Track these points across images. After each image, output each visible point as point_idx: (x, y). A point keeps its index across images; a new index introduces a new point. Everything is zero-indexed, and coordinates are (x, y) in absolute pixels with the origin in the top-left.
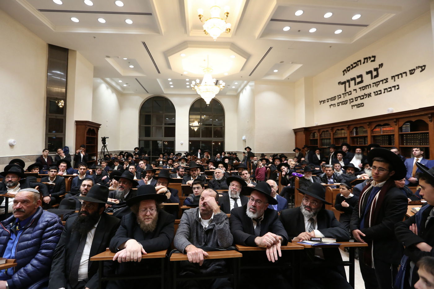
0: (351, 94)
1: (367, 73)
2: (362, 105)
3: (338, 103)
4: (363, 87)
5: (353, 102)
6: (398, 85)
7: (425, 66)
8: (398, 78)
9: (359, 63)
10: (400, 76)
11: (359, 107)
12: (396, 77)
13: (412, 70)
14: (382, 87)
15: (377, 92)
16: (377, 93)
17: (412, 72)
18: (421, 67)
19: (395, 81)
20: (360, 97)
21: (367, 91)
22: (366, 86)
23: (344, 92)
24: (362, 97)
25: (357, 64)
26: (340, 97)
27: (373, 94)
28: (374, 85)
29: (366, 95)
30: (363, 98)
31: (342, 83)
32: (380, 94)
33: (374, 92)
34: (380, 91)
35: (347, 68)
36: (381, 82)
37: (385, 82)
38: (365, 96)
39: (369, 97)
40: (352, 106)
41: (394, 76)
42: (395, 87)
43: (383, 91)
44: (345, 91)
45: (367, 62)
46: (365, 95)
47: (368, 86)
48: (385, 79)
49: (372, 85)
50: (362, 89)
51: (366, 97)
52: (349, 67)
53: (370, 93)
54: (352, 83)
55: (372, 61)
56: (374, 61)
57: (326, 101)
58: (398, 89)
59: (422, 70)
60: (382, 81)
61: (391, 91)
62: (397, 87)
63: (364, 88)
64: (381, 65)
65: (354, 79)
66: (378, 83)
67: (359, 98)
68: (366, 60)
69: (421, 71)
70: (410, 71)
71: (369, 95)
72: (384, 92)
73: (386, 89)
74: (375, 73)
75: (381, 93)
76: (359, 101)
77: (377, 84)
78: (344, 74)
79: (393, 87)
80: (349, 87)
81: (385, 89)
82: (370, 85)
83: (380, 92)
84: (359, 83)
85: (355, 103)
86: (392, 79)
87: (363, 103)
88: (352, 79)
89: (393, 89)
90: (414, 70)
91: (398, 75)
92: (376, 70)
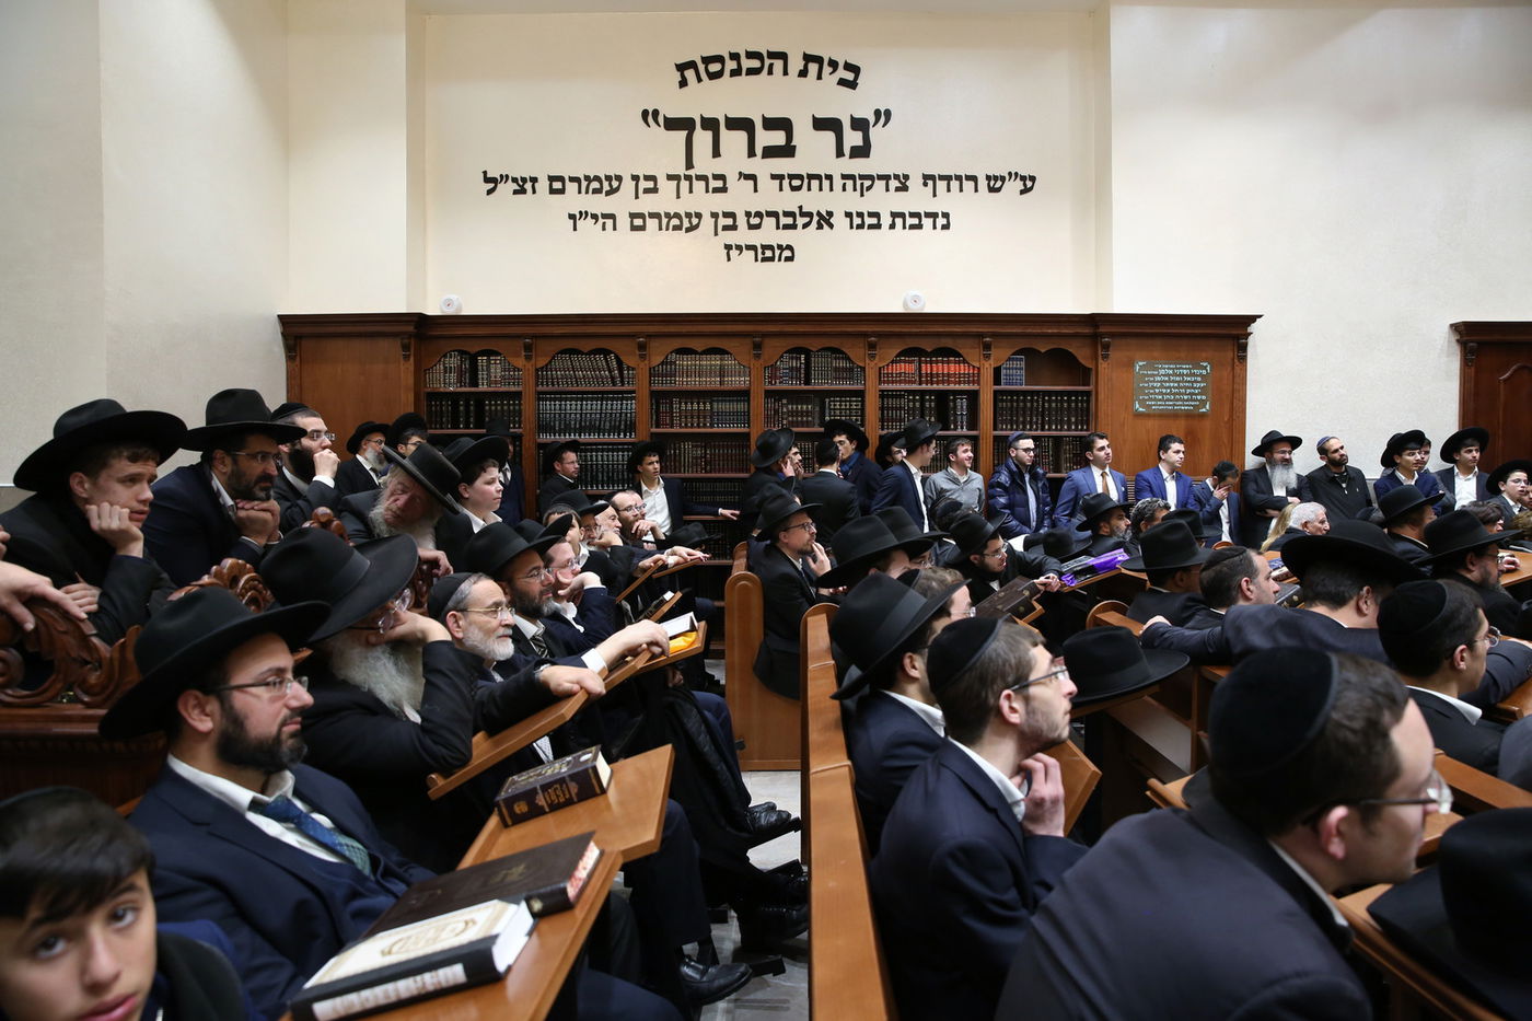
0: (724, 190)
1: (820, 124)
2: (787, 253)
3: (633, 216)
4: (792, 177)
5: (734, 227)
6: (946, 215)
7: (1033, 179)
8: (949, 190)
9: (778, 64)
10: (955, 184)
11: (772, 259)
12: (941, 185)
13: (996, 178)
14: (882, 200)
15: (860, 215)
16: (865, 221)
17: (995, 184)
18: (1023, 178)
19: (935, 195)
20: (774, 214)
21: (813, 200)
22: (811, 177)
23: (681, 170)
24: (790, 220)
25: (764, 61)
26: (655, 190)
27: (839, 220)
28: (850, 183)
29: (810, 215)
30: (794, 227)
31: (672, 124)
32: (871, 227)
33: (849, 215)
34: (876, 215)
35: (707, 60)
36: (879, 185)
37: (897, 189)
38: (801, 221)
39: (820, 227)
40: (728, 247)
41: (932, 177)
42: (934, 216)
43: (886, 220)
44: (689, 165)
45: (819, 77)
46: (803, 214)
47: (818, 177)
48: (897, 177)
49: (838, 182)
50: (786, 182)
51: (805, 226)
52: (719, 59)
53: (830, 214)
54: (734, 141)
55: (842, 82)
56: (852, 85)
57: (543, 185)
58: (946, 227)
59: (1025, 191)
60: (886, 178)
61: (919, 226)
62: (941, 221)
63: (796, 183)
64: (883, 116)
65: (743, 124)
66: (867, 183)
67: (769, 222)
68: (813, 68)
69: (1022, 192)
70: (988, 178)
71: (825, 220)
72: (892, 226)
73: (902, 215)
74: (853, 138)
75: (878, 226)
76: (769, 234)
77: (863, 183)
78: (683, 83)
79: (928, 215)
80: (716, 153)
81: (894, 215)
82: (829, 177)
83: (874, 221)
84: (770, 152)
85: (743, 236)
86: (925, 184)
87: (790, 248)
88: (735, 124)
89: (927, 222)
90: (1003, 179)
91: (948, 178)
92: (860, 124)
